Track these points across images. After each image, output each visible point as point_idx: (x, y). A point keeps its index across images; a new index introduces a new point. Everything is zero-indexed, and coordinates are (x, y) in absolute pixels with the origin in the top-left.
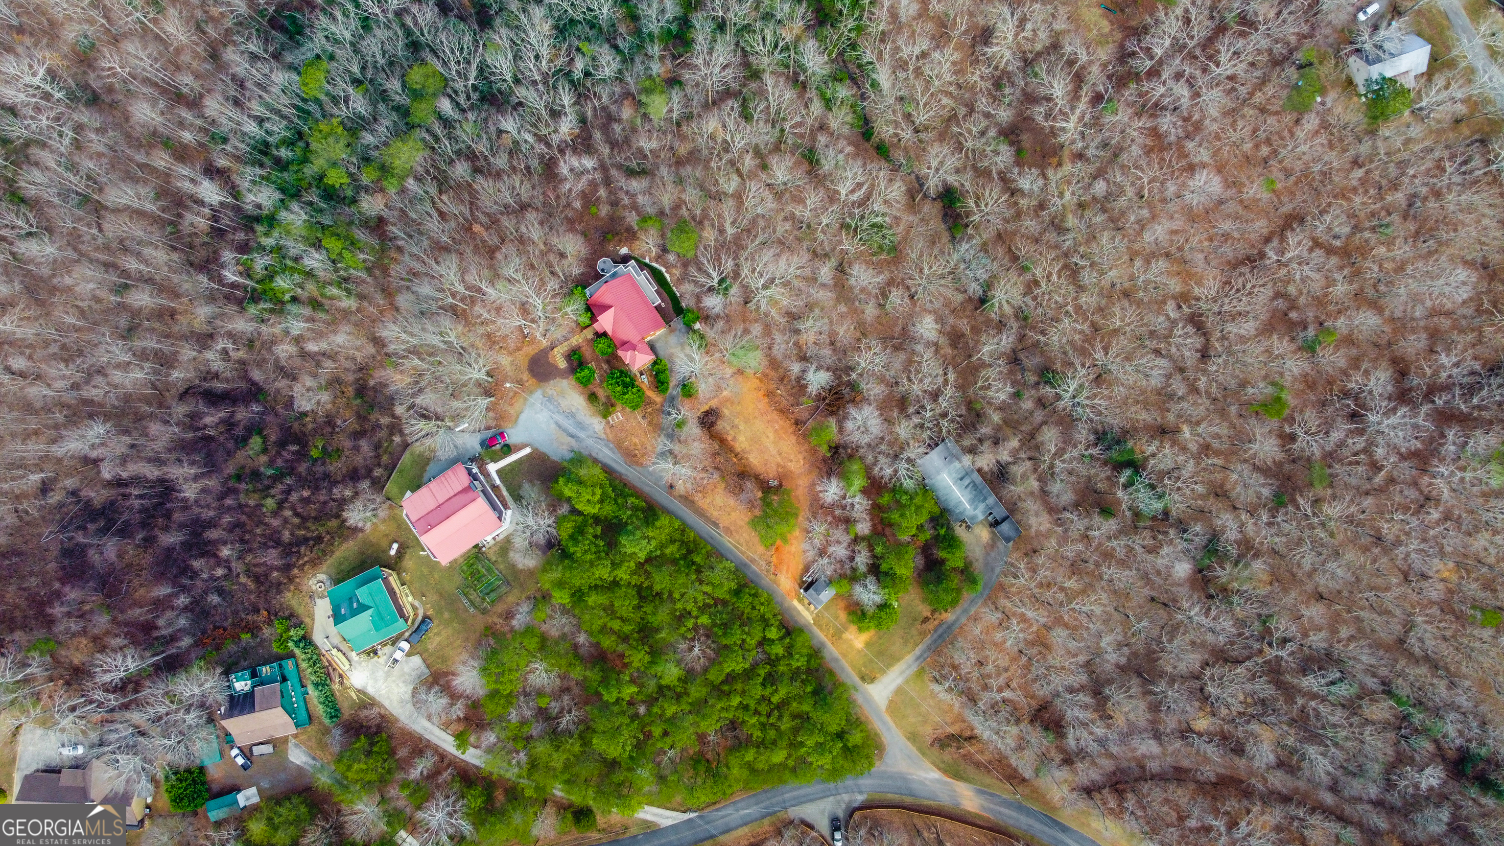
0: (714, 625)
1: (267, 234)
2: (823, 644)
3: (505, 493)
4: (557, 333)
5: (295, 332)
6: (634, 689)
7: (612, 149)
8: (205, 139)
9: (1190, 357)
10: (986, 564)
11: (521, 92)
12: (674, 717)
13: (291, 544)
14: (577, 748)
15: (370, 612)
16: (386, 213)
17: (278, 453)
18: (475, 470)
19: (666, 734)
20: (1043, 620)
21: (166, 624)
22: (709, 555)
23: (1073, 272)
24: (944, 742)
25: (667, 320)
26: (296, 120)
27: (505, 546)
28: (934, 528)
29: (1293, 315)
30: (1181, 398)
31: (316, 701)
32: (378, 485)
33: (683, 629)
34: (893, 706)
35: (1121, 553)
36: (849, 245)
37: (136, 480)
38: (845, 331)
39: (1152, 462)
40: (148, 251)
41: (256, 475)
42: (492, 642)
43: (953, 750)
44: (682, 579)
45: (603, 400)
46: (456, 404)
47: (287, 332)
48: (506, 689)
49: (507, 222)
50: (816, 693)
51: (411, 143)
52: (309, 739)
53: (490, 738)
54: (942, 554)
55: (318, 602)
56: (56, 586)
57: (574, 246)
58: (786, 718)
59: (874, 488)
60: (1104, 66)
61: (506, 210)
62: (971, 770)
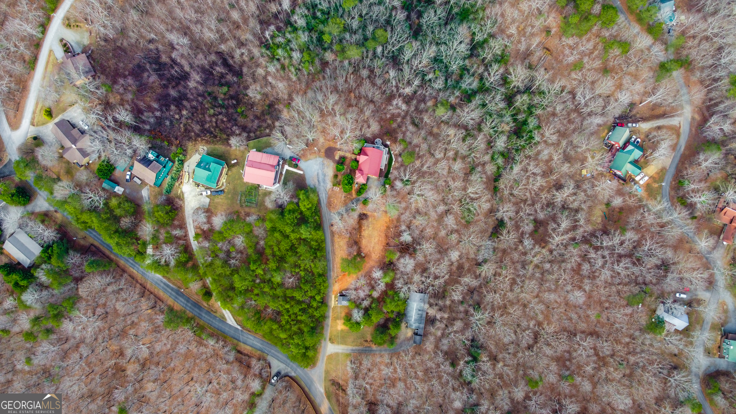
0: (304, 278)
1: (290, 33)
2: (329, 317)
3: (283, 178)
4: (345, 148)
5: (269, 69)
6: (262, 273)
7: (415, 110)
9: (524, 344)
10: (401, 343)
11: (406, 68)
12: (265, 293)
13: (206, 130)
14: (228, 273)
15: (210, 173)
16: (331, 63)
17: (228, 99)
18: (281, 163)
19: (257, 295)
20: (400, 376)
21: (147, 116)
22: (322, 256)
23: (513, 282)
24: (335, 383)
25: (380, 176)
26: (332, 8)
27: (268, 193)
28: (396, 316)
29: (568, 363)
30: (509, 354)
31: (167, 182)
32: (249, 139)
33: (293, 270)
34: (331, 357)
35: (444, 380)
36: (456, 208)
37: (182, 67)
38: (429, 231)
39: (481, 363)
40: (251, 3)
41: (215, 99)
42: (235, 217)
43: (335, 388)
44: (308, 255)
45: (338, 180)
46: (295, 139)
47: (266, 67)
48: (226, 235)
49: (363, 102)
50: (312, 328)
51: (358, 51)
52: (154, 191)
53: (206, 244)
54: (391, 326)
55: (197, 154)
56: (127, 73)
57: (375, 127)
58: (296, 327)
59: (391, 286)
60: (585, 232)
61: (366, 97)
62: (334, 400)
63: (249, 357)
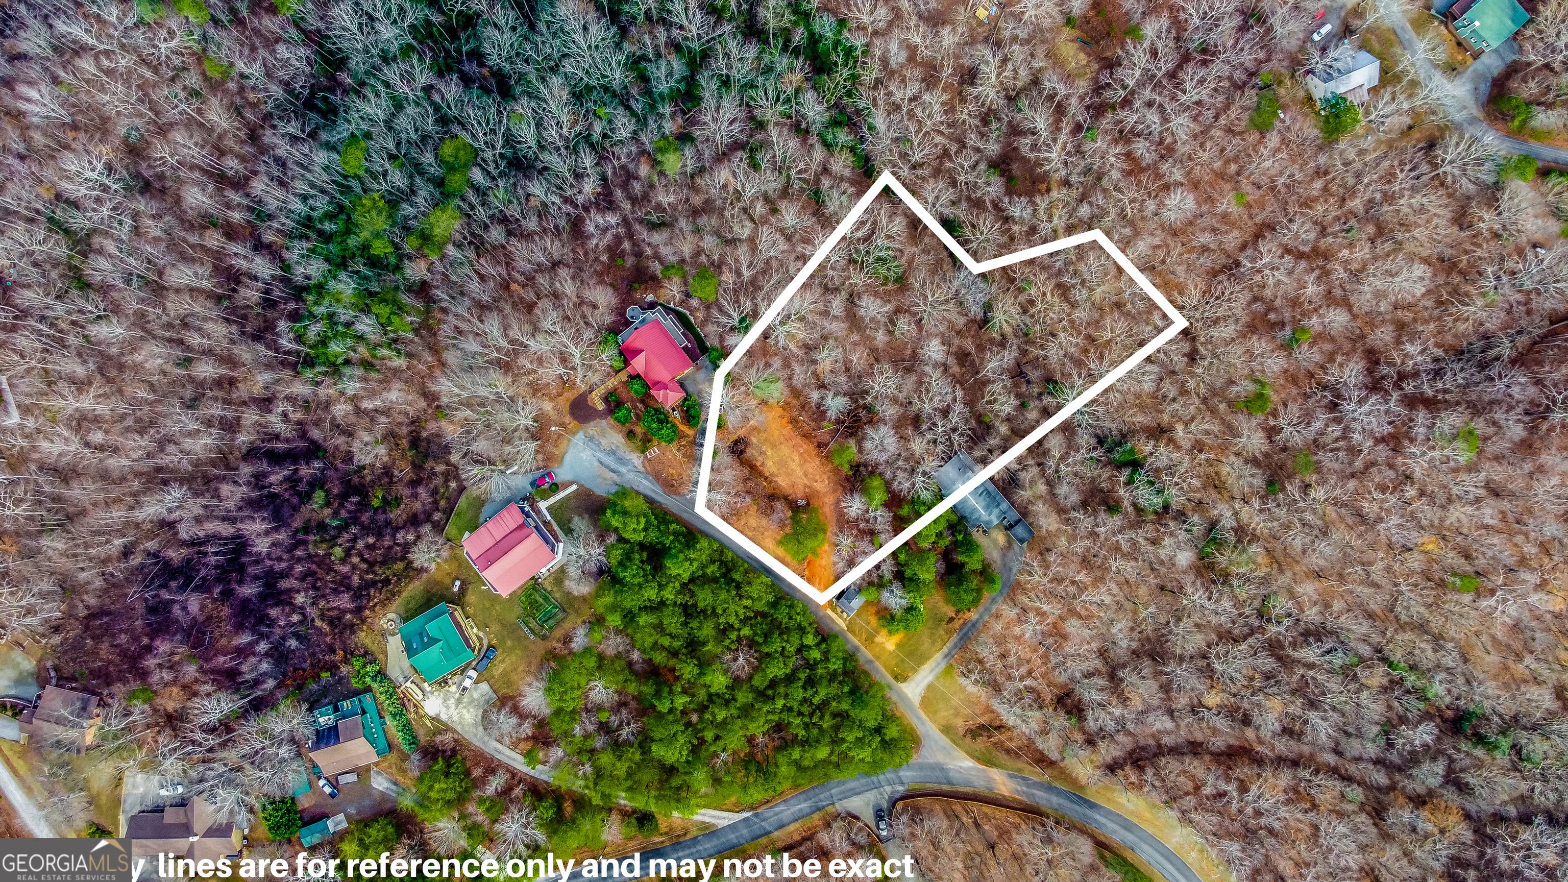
0: (756, 634)
1: (317, 303)
2: (857, 649)
3: (556, 527)
4: (594, 378)
5: (350, 392)
6: (687, 699)
8: (252, 217)
9: (1178, 361)
10: (1004, 565)
11: (549, 158)
12: (724, 722)
13: (360, 588)
14: (638, 757)
15: (439, 644)
16: (428, 277)
17: (341, 505)
18: (527, 509)
19: (717, 738)
20: (1057, 613)
21: (248, 669)
22: (746, 572)
23: (1063, 290)
24: (977, 732)
25: (694, 358)
26: (338, 195)
27: (560, 575)
28: (953, 535)
29: (1272, 316)
30: (1174, 400)
31: (394, 731)
32: (439, 528)
33: (727, 642)
34: (926, 702)
35: (1125, 547)
36: (858, 279)
37: (212, 538)
38: (858, 358)
39: (1150, 460)
40: (209, 326)
41: (322, 526)
42: (553, 665)
43: (984, 739)
44: (724, 595)
45: (641, 436)
46: (508, 449)
47: (342, 393)
48: (570, 706)
49: (542, 280)
50: (852, 692)
51: (449, 211)
52: (390, 766)
53: (557, 752)
54: (961, 558)
55: (390, 639)
56: (145, 641)
57: (604, 297)
58: (827, 717)
59: (894, 501)
60: (1082, 99)
61: (540, 268)
62: (1003, 757)
63: (810, 839)
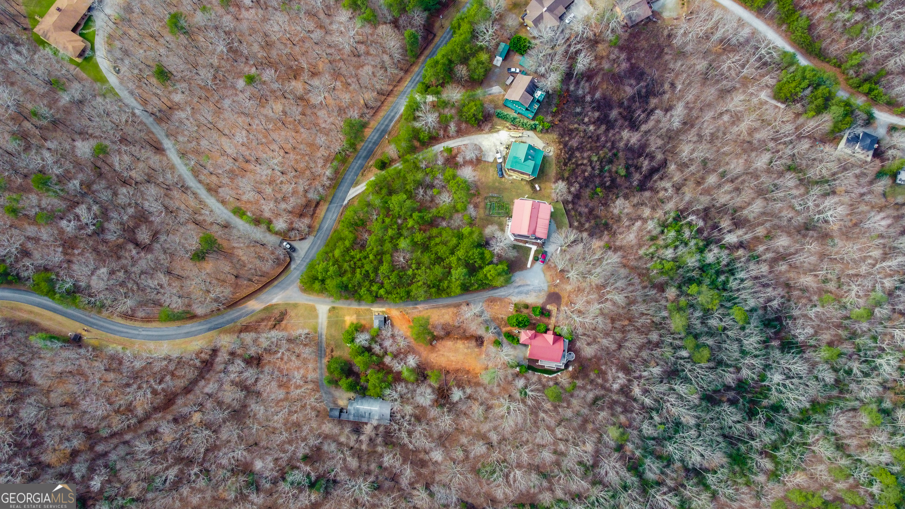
0: (405, 274)
1: (697, 244)
2: (359, 305)
3: (521, 244)
4: (561, 316)
5: (650, 222)
6: (409, 226)
7: (613, 400)
8: (755, 253)
10: (330, 393)
11: (664, 387)
12: (386, 230)
13: (573, 153)
14: (408, 187)
15: (523, 160)
16: (664, 295)
17: (611, 177)
18: (539, 241)
19: (383, 222)
20: (292, 394)
21: (585, 85)
22: (431, 295)
24: (283, 315)
25: (530, 360)
26: (731, 294)
27: (502, 228)
28: (362, 386)
31: (509, 113)
32: (565, 203)
33: (414, 261)
34: (313, 310)
35: (287, 447)
36: (495, 455)
37: (646, 121)
38: (465, 423)
39: (308, 493)
40: (728, 197)
41: (610, 162)
42: (472, 192)
43: (277, 316)
44: (432, 278)
45: (522, 310)
46: (568, 257)
47: (652, 219)
48: (452, 183)
49: (619, 336)
50: (346, 287)
51: (681, 328)
52: (498, 99)
53: (440, 161)
54: (350, 380)
55: (543, 145)
56: (633, 61)
57: (588, 351)
58: (348, 268)
59: (398, 378)
61: (624, 339)
62: (263, 315)
63: (312, 216)
